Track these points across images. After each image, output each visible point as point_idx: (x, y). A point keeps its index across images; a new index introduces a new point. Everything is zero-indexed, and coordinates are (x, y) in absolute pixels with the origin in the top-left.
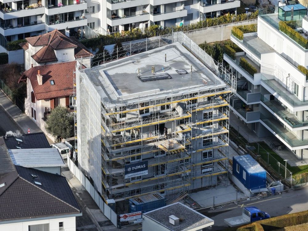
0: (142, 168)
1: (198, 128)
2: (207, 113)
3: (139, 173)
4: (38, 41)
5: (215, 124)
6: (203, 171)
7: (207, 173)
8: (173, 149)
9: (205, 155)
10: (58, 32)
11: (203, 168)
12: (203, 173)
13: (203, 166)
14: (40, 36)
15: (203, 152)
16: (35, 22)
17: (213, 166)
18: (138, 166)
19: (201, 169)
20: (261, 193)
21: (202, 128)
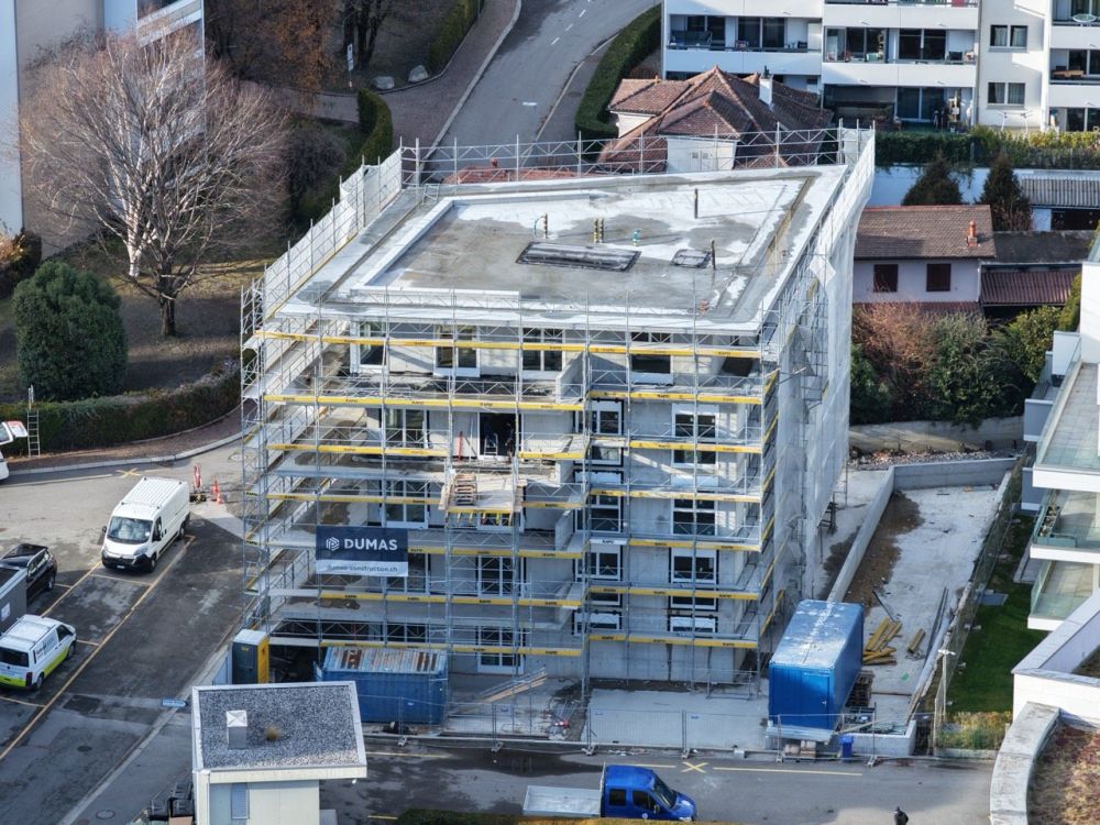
0: (383, 549)
1: (655, 464)
2: (692, 416)
3: (372, 564)
4: (636, 93)
5: (723, 465)
6: (675, 622)
7: (684, 633)
8: (472, 505)
9: (682, 565)
10: (717, 79)
11: (674, 612)
12: (676, 629)
13: (673, 606)
14: (655, 80)
15: (673, 555)
16: (799, 43)
17: (715, 614)
18: (368, 541)
19: (666, 612)
20: (796, 742)
21: (669, 465)
